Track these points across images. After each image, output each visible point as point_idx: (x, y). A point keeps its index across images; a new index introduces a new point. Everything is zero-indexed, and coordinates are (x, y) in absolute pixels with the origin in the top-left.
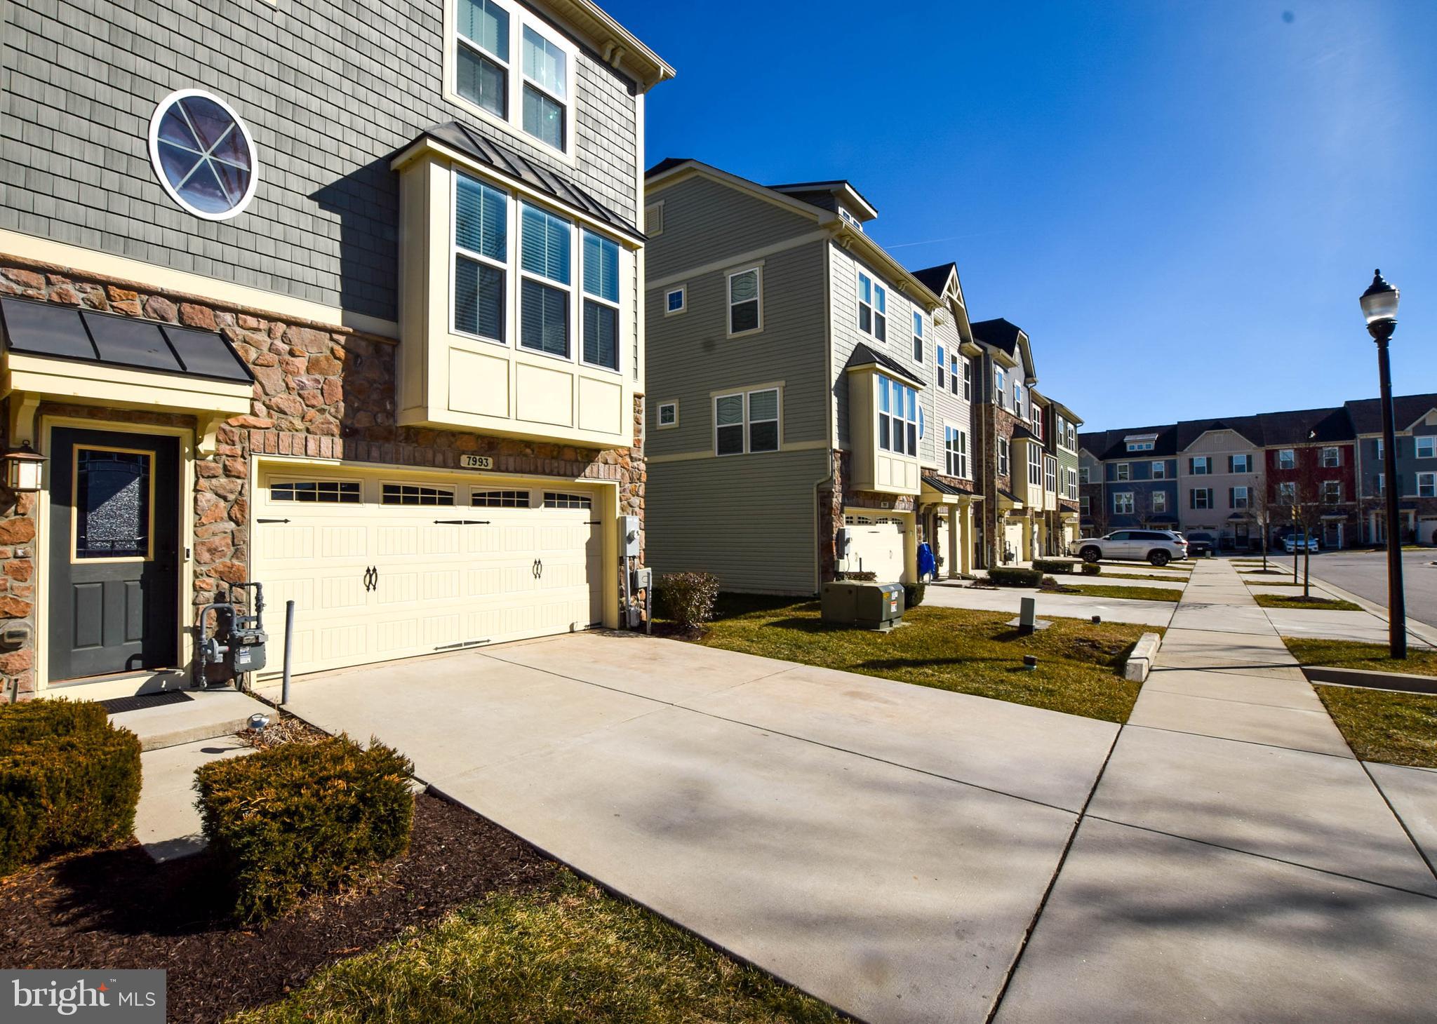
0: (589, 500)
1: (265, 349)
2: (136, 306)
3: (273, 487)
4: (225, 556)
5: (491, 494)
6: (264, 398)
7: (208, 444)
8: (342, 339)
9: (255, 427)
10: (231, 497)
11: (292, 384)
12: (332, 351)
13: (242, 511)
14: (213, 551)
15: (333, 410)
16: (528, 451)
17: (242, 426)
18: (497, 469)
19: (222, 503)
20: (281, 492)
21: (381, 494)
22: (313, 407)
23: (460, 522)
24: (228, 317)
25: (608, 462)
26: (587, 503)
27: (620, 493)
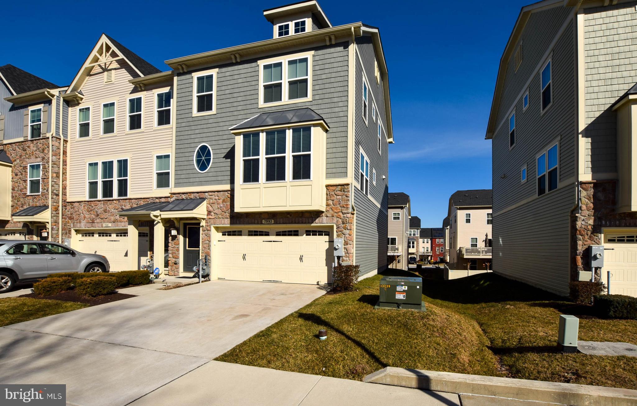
0: (329, 232)
1: (214, 199)
2: (192, 196)
3: (222, 232)
4: (207, 249)
5: (283, 232)
6: (213, 211)
7: (203, 223)
8: (229, 192)
9: (212, 218)
10: (208, 235)
11: (219, 207)
12: (227, 196)
13: (210, 238)
14: (205, 247)
15: (228, 211)
16: (289, 216)
17: (210, 219)
18: (276, 223)
19: (206, 237)
20: (224, 234)
21: (247, 233)
22: (223, 211)
23: (271, 241)
24: (206, 194)
25: (328, 216)
26: (327, 234)
27: (337, 229)
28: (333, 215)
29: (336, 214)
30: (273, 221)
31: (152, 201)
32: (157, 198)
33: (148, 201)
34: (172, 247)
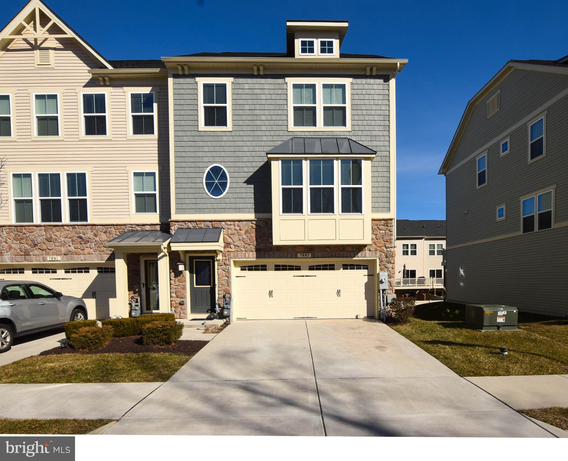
1: (233, 229)
2: (202, 225)
3: (241, 267)
4: (225, 286)
5: (316, 266)
6: (233, 243)
7: (220, 257)
8: (254, 222)
9: (231, 252)
10: (226, 271)
11: (241, 238)
12: (252, 226)
13: (229, 274)
14: (222, 284)
15: (253, 244)
16: (328, 249)
17: (228, 252)
18: (313, 257)
19: (224, 272)
20: (243, 269)
21: (274, 268)
22: (247, 244)
23: (304, 276)
24: (223, 223)
25: (371, 250)
26: (366, 267)
27: (380, 262)
28: (376, 249)
29: (379, 248)
30: (310, 254)
31: (130, 228)
32: (138, 225)
33: (124, 228)
34: (176, 284)
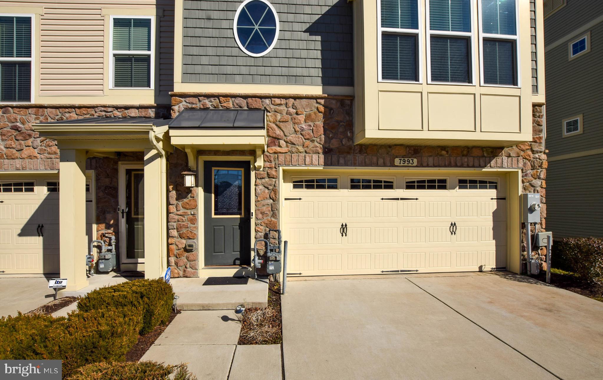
0: (496, 183)
1: (284, 113)
2: (230, 104)
3: (294, 182)
4: (268, 216)
5: (418, 182)
6: (285, 138)
7: (260, 162)
8: (322, 101)
9: (280, 153)
10: (271, 188)
11: (297, 129)
12: (317, 109)
13: (275, 194)
14: (263, 213)
15: (318, 140)
16: (444, 152)
17: (275, 153)
18: (420, 165)
19: (267, 191)
20: (297, 185)
21: (349, 184)
22: (308, 139)
23: (398, 199)
24: (267, 101)
25: (511, 155)
26: (493, 185)
27: (522, 177)
28: (518, 153)
29: (522, 153)
30: (415, 160)
31: (103, 113)
32: (117, 108)
33: (93, 112)
34: (179, 213)
